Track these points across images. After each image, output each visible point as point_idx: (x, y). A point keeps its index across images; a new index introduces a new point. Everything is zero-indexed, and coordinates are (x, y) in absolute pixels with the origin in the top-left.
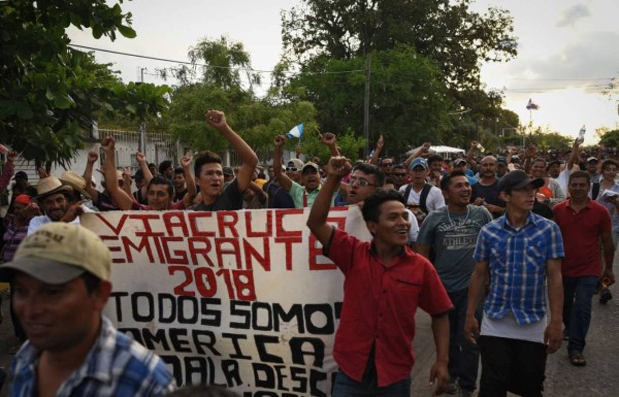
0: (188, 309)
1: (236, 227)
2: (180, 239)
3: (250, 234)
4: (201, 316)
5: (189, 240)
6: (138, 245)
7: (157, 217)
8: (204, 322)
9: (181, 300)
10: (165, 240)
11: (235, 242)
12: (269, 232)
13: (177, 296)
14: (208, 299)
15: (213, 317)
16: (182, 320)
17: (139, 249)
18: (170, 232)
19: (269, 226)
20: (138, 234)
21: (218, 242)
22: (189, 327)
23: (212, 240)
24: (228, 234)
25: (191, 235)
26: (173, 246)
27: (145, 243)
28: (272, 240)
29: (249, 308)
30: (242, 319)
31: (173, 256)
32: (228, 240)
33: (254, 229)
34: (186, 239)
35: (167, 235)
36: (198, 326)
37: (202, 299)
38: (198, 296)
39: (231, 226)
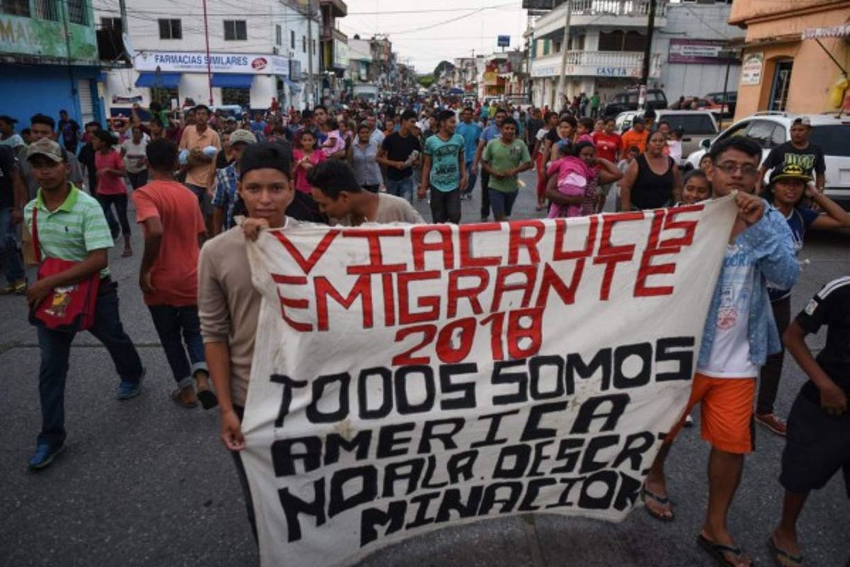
0: (415, 388)
1: (538, 245)
2: (435, 275)
3: (559, 255)
4: (440, 396)
5: (450, 274)
6: (345, 295)
7: (400, 233)
8: (446, 405)
9: (401, 375)
10: (405, 279)
11: (530, 271)
12: (589, 251)
13: (394, 369)
14: (455, 366)
15: (461, 394)
16: (405, 408)
17: (347, 303)
18: (419, 262)
19: (591, 240)
20: (351, 270)
21: (503, 273)
22: (420, 419)
23: (492, 271)
24: (524, 257)
25: (457, 264)
26: (417, 289)
27: (363, 288)
28: (589, 261)
29: (525, 369)
30: (513, 388)
31: (414, 308)
32: (521, 269)
33: (567, 247)
34: (445, 274)
35: (411, 268)
36: (436, 412)
37: (442, 368)
38: (436, 364)
39: (531, 244)
